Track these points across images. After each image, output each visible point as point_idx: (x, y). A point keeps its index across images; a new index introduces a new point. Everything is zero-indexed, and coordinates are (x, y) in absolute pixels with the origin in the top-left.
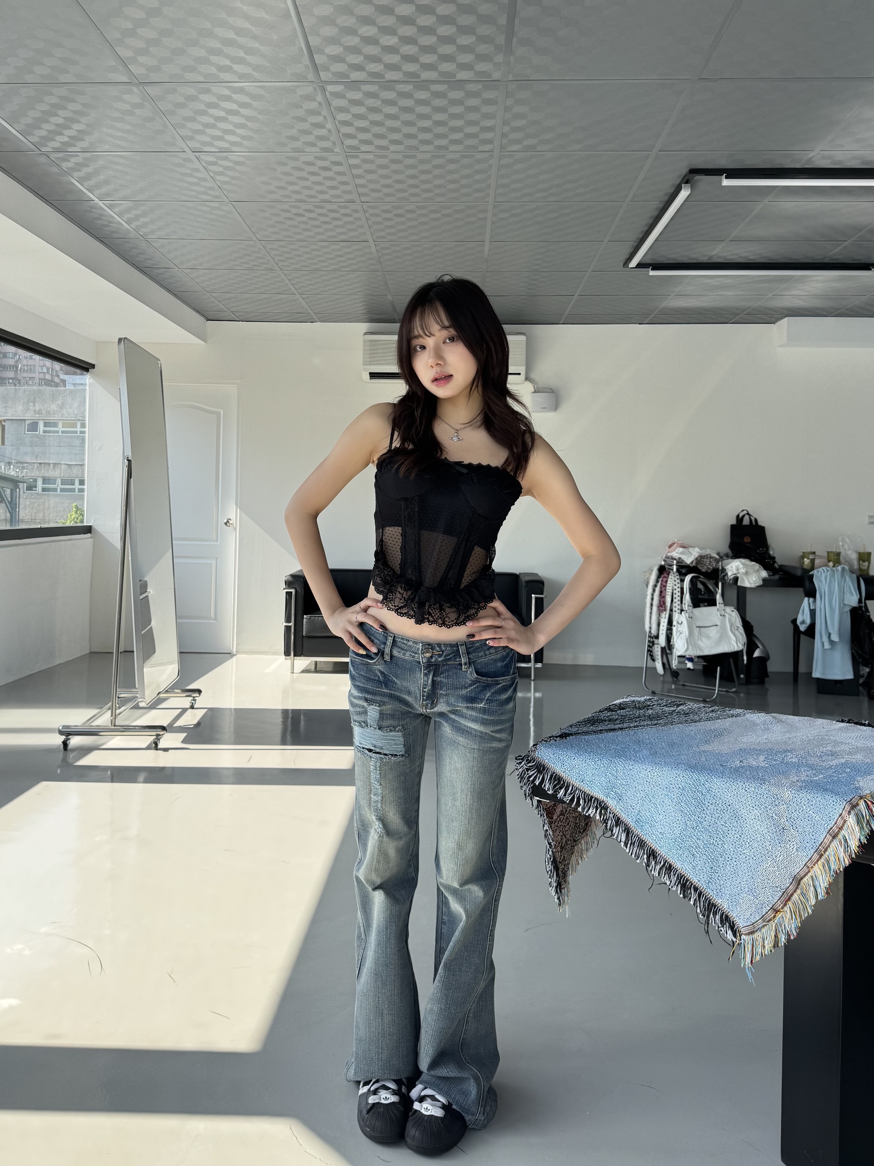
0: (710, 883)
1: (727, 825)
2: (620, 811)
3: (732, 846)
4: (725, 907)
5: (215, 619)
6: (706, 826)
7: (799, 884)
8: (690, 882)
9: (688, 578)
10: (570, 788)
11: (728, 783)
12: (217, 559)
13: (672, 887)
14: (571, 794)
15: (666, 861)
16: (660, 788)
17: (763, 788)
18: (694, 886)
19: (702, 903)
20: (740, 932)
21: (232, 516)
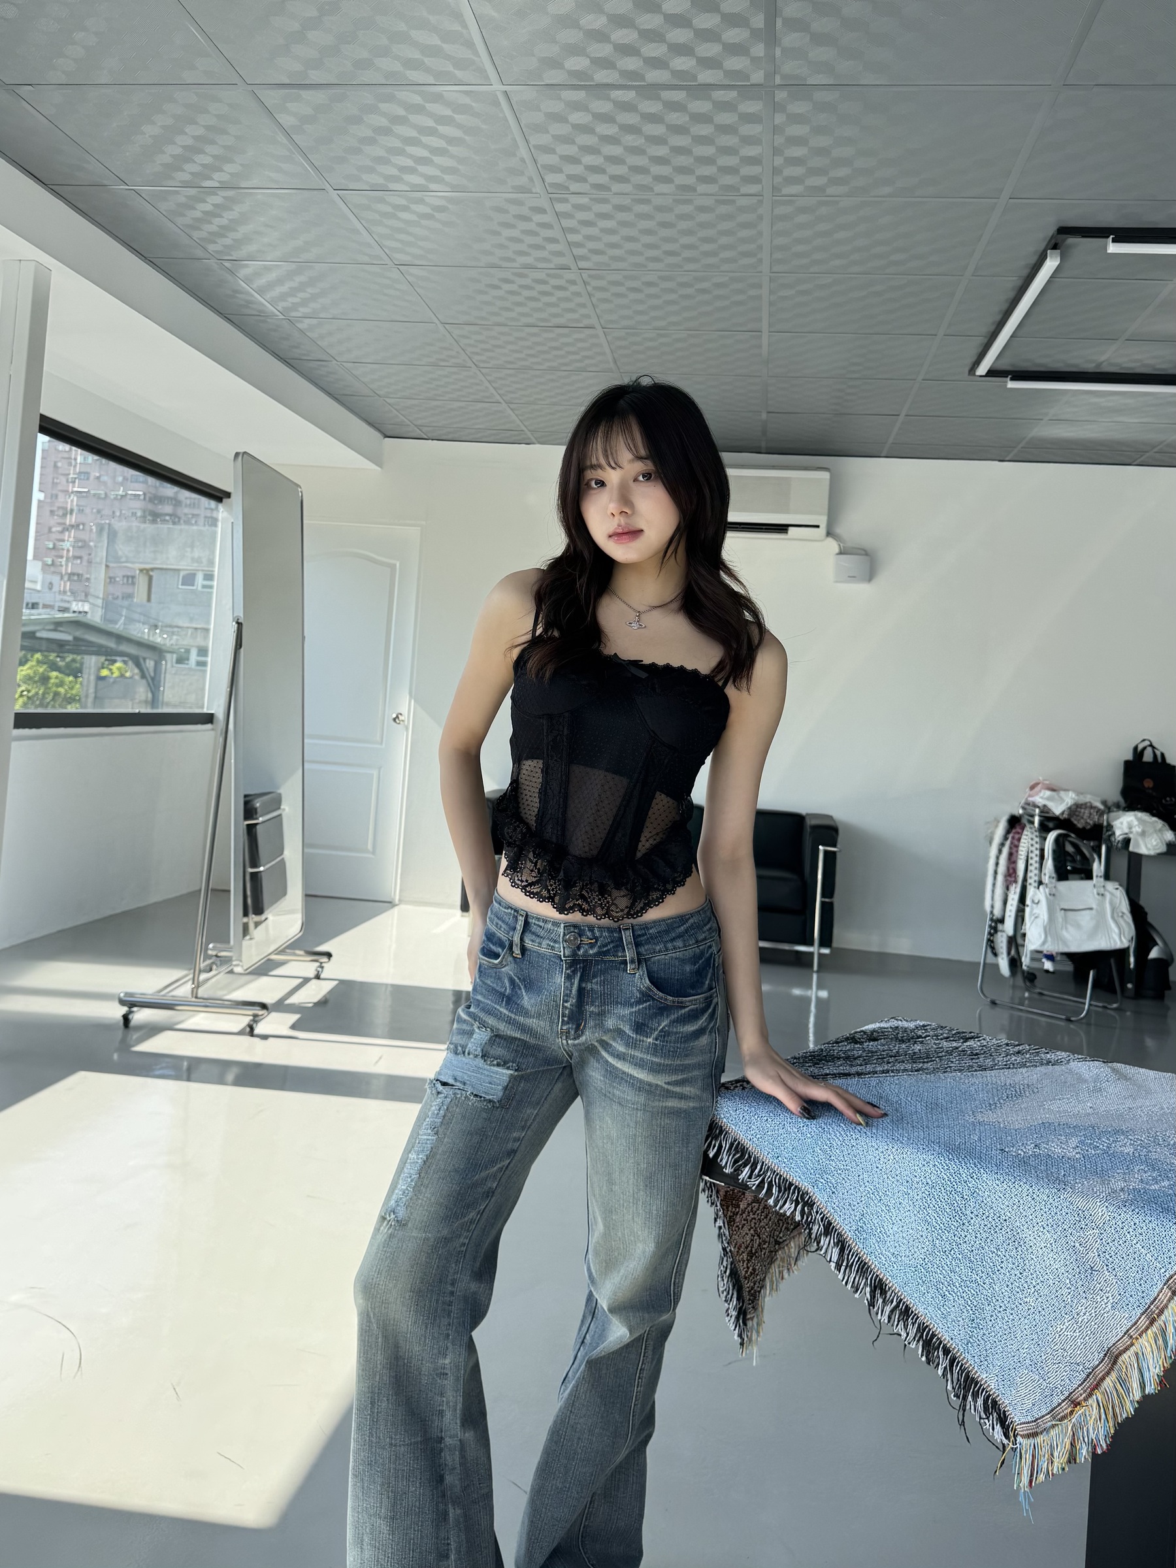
0: (970, 1345)
1: (999, 1253)
2: (832, 1211)
3: (1006, 1288)
4: (993, 1387)
5: (374, 853)
6: (966, 1251)
7: (1115, 1362)
8: (938, 1339)
9: (1052, 836)
10: (759, 1167)
11: (1005, 1183)
12: (380, 769)
13: (909, 1343)
14: (759, 1176)
15: (901, 1300)
16: (898, 1181)
17: (1062, 1197)
18: (944, 1345)
19: (955, 1376)
20: (1015, 1430)
21: (404, 710)
